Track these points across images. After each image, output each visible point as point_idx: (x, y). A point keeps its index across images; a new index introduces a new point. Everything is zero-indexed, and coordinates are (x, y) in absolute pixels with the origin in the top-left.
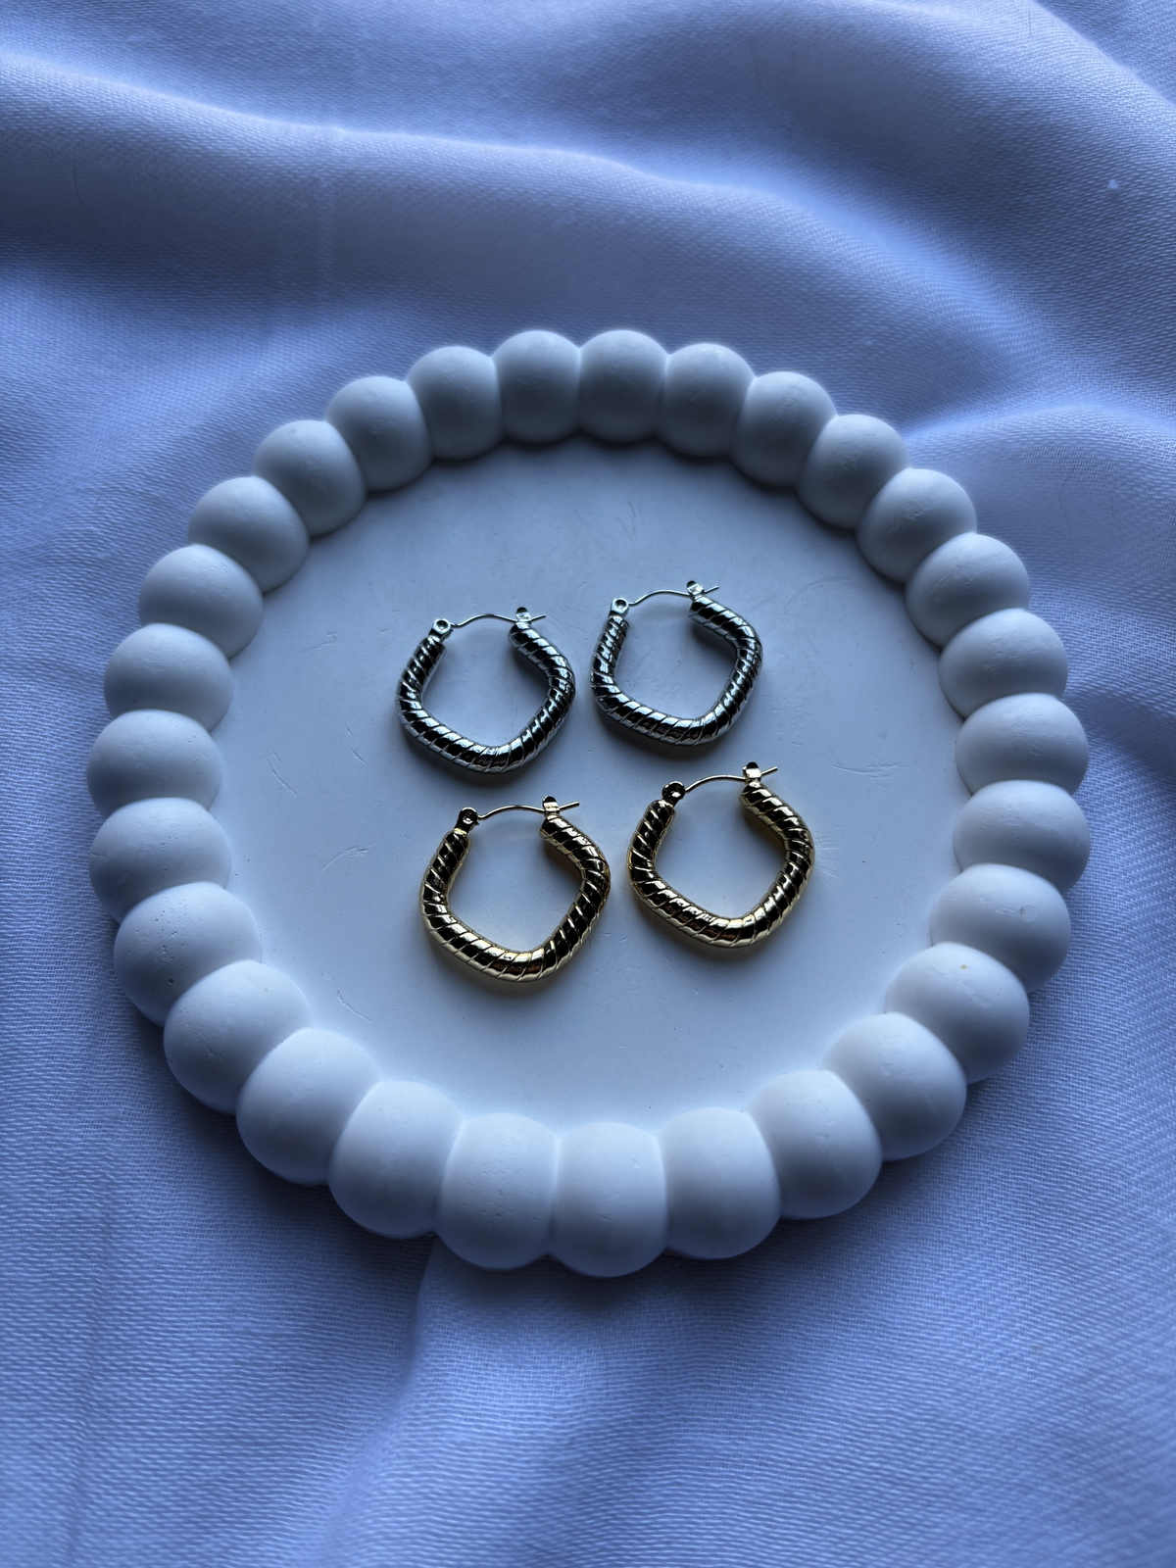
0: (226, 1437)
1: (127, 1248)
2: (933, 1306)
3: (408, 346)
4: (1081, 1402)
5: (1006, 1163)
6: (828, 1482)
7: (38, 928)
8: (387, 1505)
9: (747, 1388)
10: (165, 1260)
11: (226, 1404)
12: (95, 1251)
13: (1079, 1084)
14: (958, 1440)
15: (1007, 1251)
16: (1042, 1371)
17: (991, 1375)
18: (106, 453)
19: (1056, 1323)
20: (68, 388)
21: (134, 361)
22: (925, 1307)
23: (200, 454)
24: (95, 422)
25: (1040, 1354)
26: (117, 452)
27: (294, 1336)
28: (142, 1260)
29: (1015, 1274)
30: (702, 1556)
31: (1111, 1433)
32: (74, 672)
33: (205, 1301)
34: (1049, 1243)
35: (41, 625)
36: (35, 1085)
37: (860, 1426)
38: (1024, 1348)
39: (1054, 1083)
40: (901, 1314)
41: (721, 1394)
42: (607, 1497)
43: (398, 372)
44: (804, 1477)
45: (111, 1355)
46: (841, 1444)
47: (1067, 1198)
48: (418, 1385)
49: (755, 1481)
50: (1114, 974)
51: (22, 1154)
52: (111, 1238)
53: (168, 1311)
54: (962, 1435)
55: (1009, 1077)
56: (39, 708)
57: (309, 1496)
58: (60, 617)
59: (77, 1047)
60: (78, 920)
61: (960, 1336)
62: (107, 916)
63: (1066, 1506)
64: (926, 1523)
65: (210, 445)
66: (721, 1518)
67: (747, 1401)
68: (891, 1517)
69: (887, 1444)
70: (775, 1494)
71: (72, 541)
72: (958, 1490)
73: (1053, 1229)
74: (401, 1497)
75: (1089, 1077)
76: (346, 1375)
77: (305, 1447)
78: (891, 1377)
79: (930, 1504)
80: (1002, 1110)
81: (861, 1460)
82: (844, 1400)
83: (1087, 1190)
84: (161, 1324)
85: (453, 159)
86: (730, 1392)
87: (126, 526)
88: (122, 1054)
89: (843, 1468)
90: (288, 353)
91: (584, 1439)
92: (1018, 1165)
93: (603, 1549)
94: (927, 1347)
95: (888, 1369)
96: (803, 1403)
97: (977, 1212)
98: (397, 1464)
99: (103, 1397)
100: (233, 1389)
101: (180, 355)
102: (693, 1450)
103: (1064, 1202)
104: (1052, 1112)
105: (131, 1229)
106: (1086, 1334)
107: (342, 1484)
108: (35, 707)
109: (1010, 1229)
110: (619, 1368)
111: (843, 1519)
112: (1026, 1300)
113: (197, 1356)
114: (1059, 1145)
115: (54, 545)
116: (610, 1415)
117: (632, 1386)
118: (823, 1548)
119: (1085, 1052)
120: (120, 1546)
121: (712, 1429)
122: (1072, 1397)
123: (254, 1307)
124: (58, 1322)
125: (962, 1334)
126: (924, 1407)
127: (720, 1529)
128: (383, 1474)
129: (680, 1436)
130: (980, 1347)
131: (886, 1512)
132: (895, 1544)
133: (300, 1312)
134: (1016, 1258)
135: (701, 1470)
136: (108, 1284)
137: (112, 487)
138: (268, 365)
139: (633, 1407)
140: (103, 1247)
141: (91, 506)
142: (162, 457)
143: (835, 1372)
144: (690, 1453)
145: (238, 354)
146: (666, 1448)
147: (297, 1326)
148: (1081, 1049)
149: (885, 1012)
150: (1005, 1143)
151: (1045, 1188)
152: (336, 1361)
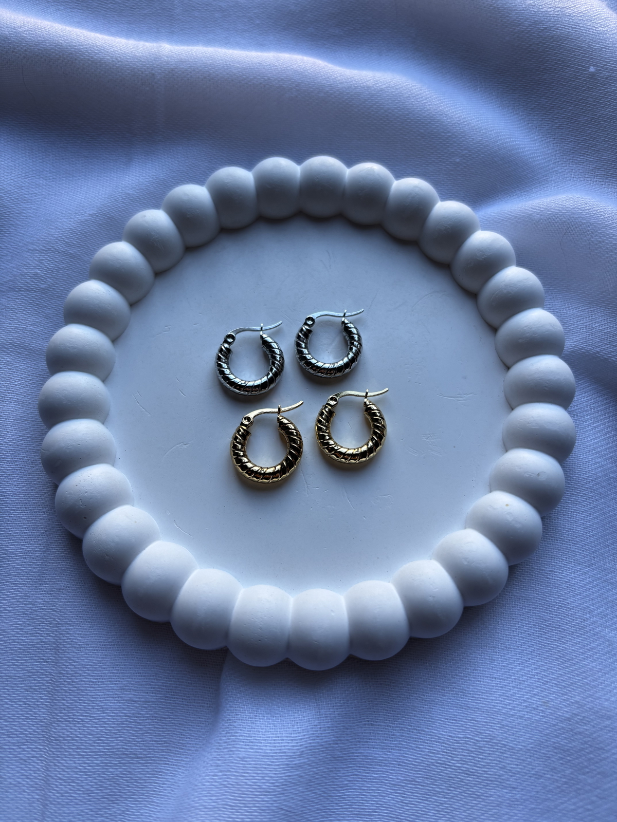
0: (121, 754)
1: (67, 657)
2: (489, 681)
3: (206, 166)
4: (567, 731)
5: (529, 605)
6: (434, 774)
7: (15, 489)
8: (205, 791)
9: (391, 725)
10: (87, 664)
11: (121, 737)
12: (51, 659)
13: (568, 563)
14: (503, 751)
15: (530, 651)
16: (548, 715)
17: (521, 717)
18: (44, 229)
19: (556, 689)
20: (23, 191)
21: (58, 175)
22: (485, 682)
23: (94, 229)
24: (38, 210)
25: (547, 706)
26: (50, 228)
27: (155, 702)
28: (75, 664)
29: (534, 664)
30: (369, 812)
31: (582, 746)
32: (30, 349)
33: (109, 684)
34: (552, 647)
35: (12, 324)
36: (16, 572)
37: (451, 745)
38: (539, 703)
39: (555, 562)
40: (473, 686)
41: (378, 728)
42: (320, 782)
43: (200, 182)
44: (421, 772)
45: (61, 713)
46: (441, 754)
47: (561, 623)
48: (221, 728)
49: (396, 773)
50: (588, 505)
51: (10, 609)
52: (59, 652)
53: (90, 690)
54: (505, 749)
55: (531, 559)
56: (12, 369)
57: (166, 784)
58: (22, 320)
59: (38, 552)
60: (36, 484)
62: (52, 481)
63: (560, 785)
64: (485, 795)
65: (100, 224)
67: (392, 732)
68: (467, 792)
69: (465, 754)
70: (406, 780)
71: (27, 278)
72: (503, 778)
73: (554, 640)
74: (213, 787)
75: (574, 560)
76: (183, 721)
77: (163, 759)
78: (467, 719)
79: (488, 785)
80: (527, 577)
81: (451, 763)
82: (443, 731)
83: (572, 619)
84: (86, 697)
85: (228, 61)
86: (383, 727)
87: (55, 269)
88: (62, 555)
89: (442, 767)
90: (141, 171)
91: (308, 752)
92: (536, 606)
93: (318, 809)
94: (487, 703)
95: (466, 715)
96: (421, 733)
97: (514, 631)
98: (211, 770)
99: (57, 735)
100: (125, 730)
101: (83, 172)
103: (560, 626)
104: (554, 578)
105: (69, 647)
106: (570, 695)
108: (10, 369)
109: (532, 640)
110: (326, 714)
111: (442, 793)
112: (540, 677)
113: (105, 713)
114: (557, 595)
115: (17, 280)
116: (322, 739)
117: (333, 724)
118: (431, 808)
119: (571, 546)
120: (68, 812)
121: (373, 746)
122: (563, 728)
123: (134, 687)
124: (32, 696)
125: (505, 696)
126: (485, 734)
127: (378, 798)
128: (203, 775)
129: (357, 750)
130: (515, 703)
131: (464, 789)
132: (470, 806)
133: (160, 690)
134: (535, 655)
135: (368, 768)
136: (58, 676)
137: (48, 249)
138: (130, 178)
139: (333, 735)
140: (54, 657)
141: (36, 258)
142: (74, 231)
143: (437, 717)
144: (362, 759)
145: (114, 172)
146: (349, 756)
147: (157, 696)
148: (569, 545)
149: (465, 528)
150: (529, 594)
151: (549, 618)
152: (178, 714)
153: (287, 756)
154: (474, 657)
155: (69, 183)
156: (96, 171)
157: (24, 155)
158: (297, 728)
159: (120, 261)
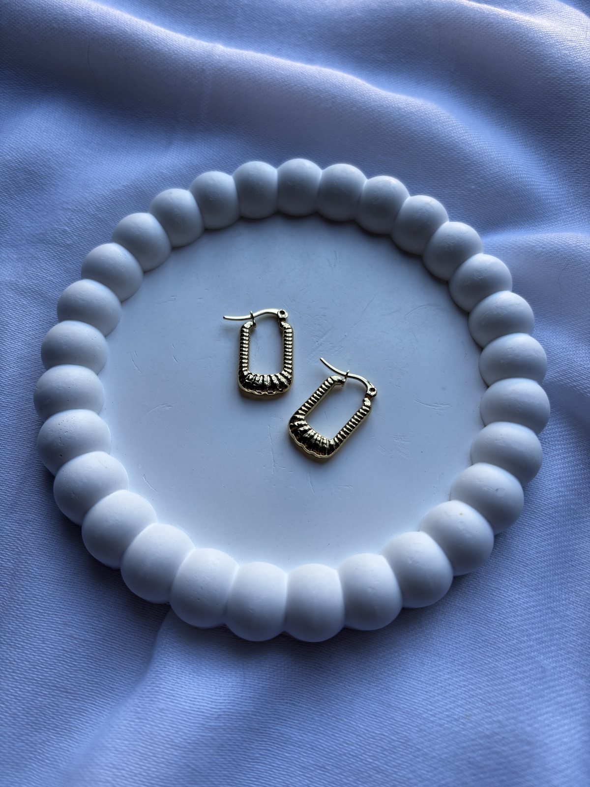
0: (53, 686)
1: (21, 585)
2: (416, 684)
3: (238, 159)
4: (485, 748)
5: (469, 617)
6: (344, 764)
7: (6, 421)
8: (120, 734)
9: (313, 709)
10: (38, 594)
11: (55, 670)
12: (6, 584)
13: (515, 583)
14: (416, 755)
15: (461, 662)
16: (468, 728)
17: (441, 725)
18: (80, 192)
19: (480, 704)
20: (69, 157)
21: (103, 148)
22: (411, 684)
23: (125, 199)
24: (78, 175)
25: (468, 719)
26: (86, 192)
27: (94, 642)
28: (27, 592)
29: (463, 676)
31: (496, 766)
32: (46, 297)
33: (54, 617)
34: (484, 662)
35: (34, 272)
37: (366, 739)
38: (461, 715)
39: (502, 581)
40: (398, 685)
41: (299, 709)
42: (232, 749)
43: (228, 170)
44: (332, 759)
45: (5, 636)
47: (498, 641)
48: (148, 678)
49: (308, 756)
50: (544, 530)
52: (15, 579)
53: (35, 619)
54: (418, 753)
55: (479, 573)
56: (26, 312)
58: (44, 269)
59: (14, 482)
60: (26, 420)
61: (427, 702)
62: (39, 417)
65: (131, 195)
66: (287, 772)
69: (378, 750)
70: (316, 765)
71: (55, 233)
72: (412, 781)
73: (487, 655)
74: (128, 731)
75: (521, 581)
76: (117, 667)
77: (91, 699)
78: (386, 717)
80: (472, 590)
82: (361, 724)
83: (509, 639)
84: (30, 625)
85: (274, 67)
86: (304, 709)
87: (83, 229)
88: (36, 489)
90: (178, 154)
91: (226, 716)
92: (476, 619)
93: (225, 775)
94: (409, 705)
95: (386, 713)
96: (339, 722)
97: (449, 639)
98: (129, 715)
100: (60, 663)
101: (126, 148)
102: (279, 735)
103: (495, 643)
104: (498, 595)
105: (25, 576)
106: (494, 713)
107: (105, 720)
108: (24, 311)
109: (465, 651)
110: (250, 684)
112: (466, 690)
113: (45, 644)
114: (498, 613)
115: (47, 234)
116: (241, 707)
117: (255, 695)
119: (521, 568)
121: (291, 726)
122: (481, 744)
123: (77, 624)
125: (429, 702)
126: (401, 735)
127: (285, 777)
128: (122, 718)
129: (274, 726)
130: (437, 710)
133: (99, 631)
134: (465, 667)
135: (281, 745)
136: (9, 601)
137: (80, 210)
138: (167, 159)
139: (253, 706)
140: (10, 582)
141: (68, 217)
142: (106, 198)
143: (358, 709)
144: (277, 735)
145: (153, 152)
146: (265, 730)
147: (96, 637)
148: (519, 566)
149: (419, 531)
150: (471, 606)
151: (487, 633)
152: (112, 658)
153: (204, 716)
154: (405, 658)
155: (112, 156)
156: (138, 149)
157: (77, 126)
158: (220, 691)
159: (140, 229)
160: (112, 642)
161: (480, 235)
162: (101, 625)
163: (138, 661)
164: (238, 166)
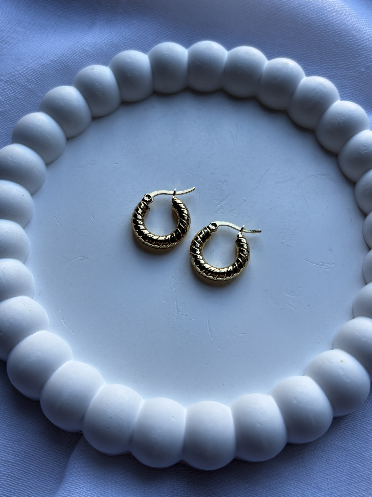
3: (153, 39)
5: (346, 455)
18: (13, 65)
21: (34, 27)
23: (52, 73)
24: (11, 50)
26: (17, 65)
27: (14, 463)
43: (144, 50)
55: (357, 417)
65: (57, 69)
76: (33, 485)
80: (350, 431)
87: (14, 98)
90: (100, 34)
92: (352, 457)
97: (327, 474)
101: (54, 28)
109: (342, 485)
133: (18, 454)
137: (12, 81)
138: (90, 38)
142: (35, 71)
145: (78, 31)
147: (16, 459)
149: (304, 375)
150: (348, 446)
151: (362, 470)
152: (30, 478)
154: (289, 489)
155: (41, 34)
156: (65, 28)
159: (65, 101)
160: (29, 464)
161: (366, 113)
162: (20, 448)
163: (51, 481)
164: (153, 46)
